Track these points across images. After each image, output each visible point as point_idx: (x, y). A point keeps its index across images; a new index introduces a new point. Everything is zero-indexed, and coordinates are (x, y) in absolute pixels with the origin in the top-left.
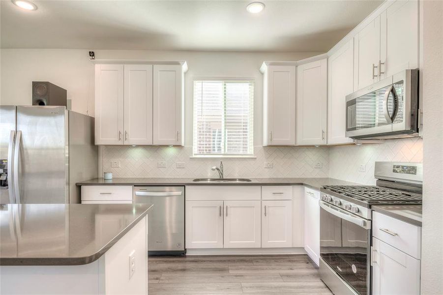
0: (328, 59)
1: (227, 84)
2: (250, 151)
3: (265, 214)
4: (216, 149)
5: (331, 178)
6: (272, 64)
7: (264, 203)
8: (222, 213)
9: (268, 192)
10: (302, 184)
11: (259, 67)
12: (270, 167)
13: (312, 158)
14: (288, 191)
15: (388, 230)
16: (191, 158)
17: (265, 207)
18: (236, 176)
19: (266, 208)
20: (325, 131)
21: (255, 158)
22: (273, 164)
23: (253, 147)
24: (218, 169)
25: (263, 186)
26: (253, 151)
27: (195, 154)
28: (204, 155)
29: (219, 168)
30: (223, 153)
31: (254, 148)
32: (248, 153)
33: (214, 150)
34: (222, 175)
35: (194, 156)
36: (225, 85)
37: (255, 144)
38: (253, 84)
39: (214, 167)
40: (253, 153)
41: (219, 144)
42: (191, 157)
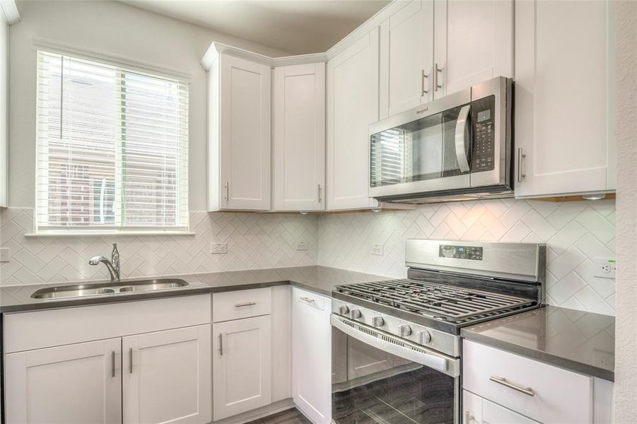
0: (326, 63)
1: (127, 76)
2: (182, 220)
3: (221, 350)
4: (102, 216)
5: (320, 266)
6: (227, 52)
7: (219, 329)
8: (118, 366)
9: (225, 304)
10: (288, 283)
11: (200, 55)
12: (222, 251)
13: (292, 233)
14: (264, 298)
15: (504, 380)
16: (28, 238)
17: (221, 336)
18: (150, 273)
19: (223, 338)
20: (322, 187)
21: (193, 235)
22: (227, 245)
23: (187, 214)
24: (106, 262)
25: (214, 295)
26: (187, 220)
27: (40, 228)
28: (68, 228)
29: (110, 260)
30: (119, 225)
31: (191, 216)
32: (176, 226)
33: (97, 219)
34: (117, 272)
35: (38, 233)
36: (123, 76)
37: (192, 206)
38: (187, 87)
39: (96, 258)
40: (187, 225)
41: (109, 206)
42: (26, 235)
